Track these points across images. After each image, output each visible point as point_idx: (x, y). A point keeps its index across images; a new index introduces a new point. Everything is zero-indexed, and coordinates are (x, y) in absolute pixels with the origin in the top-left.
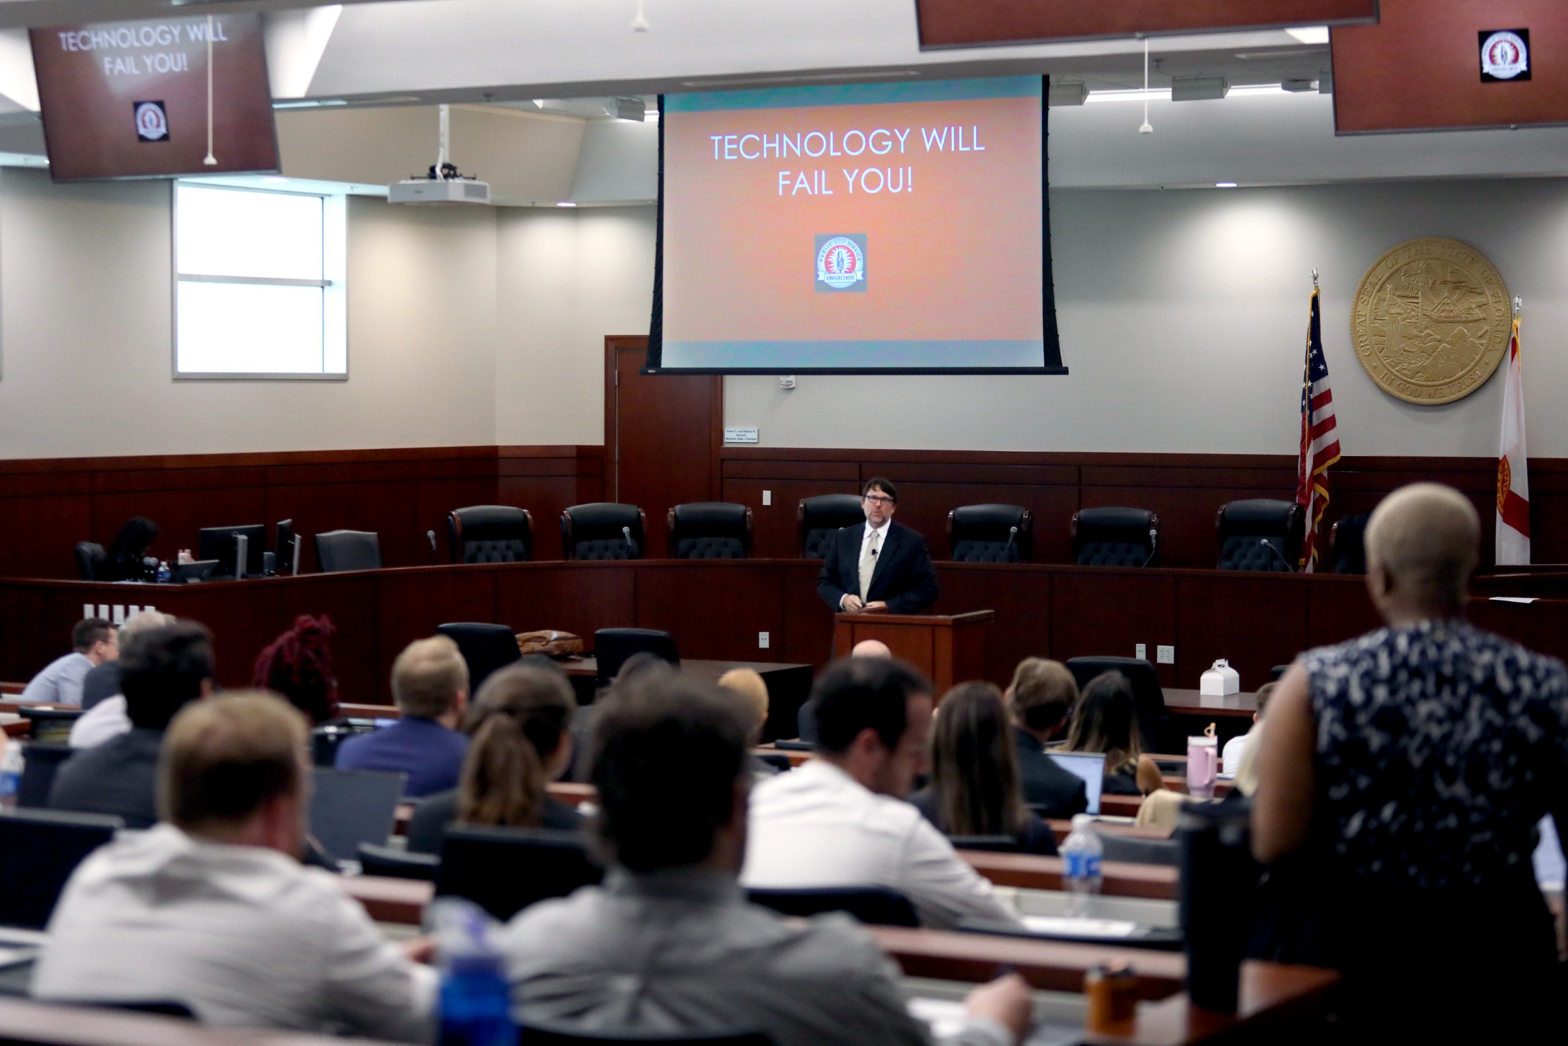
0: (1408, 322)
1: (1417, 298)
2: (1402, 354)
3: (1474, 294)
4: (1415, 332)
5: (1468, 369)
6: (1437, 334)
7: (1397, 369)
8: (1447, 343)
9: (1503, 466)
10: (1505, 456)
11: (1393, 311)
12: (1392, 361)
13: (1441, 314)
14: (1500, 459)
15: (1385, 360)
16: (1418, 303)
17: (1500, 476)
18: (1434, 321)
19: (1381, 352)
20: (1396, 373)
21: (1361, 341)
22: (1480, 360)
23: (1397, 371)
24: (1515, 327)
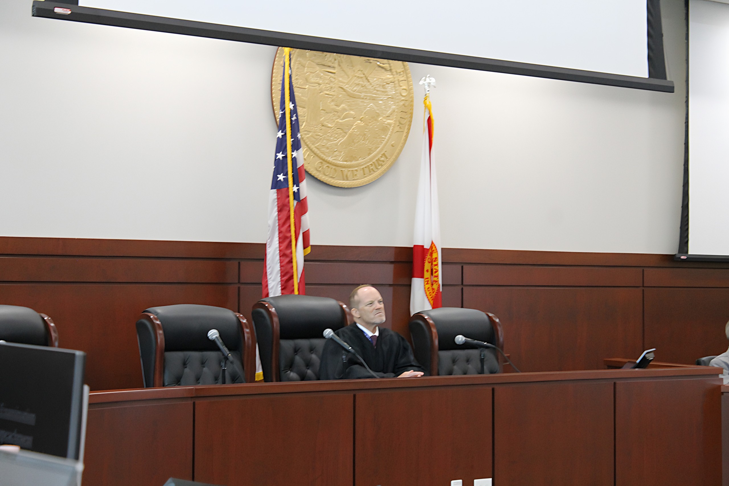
0: (326, 94)
4: (332, 105)
5: (378, 150)
6: (351, 110)
8: (361, 120)
9: (431, 254)
10: (432, 243)
11: (313, 80)
12: (311, 136)
13: (355, 89)
14: (427, 246)
15: (306, 134)
16: (334, 73)
17: (427, 266)
18: (348, 95)
20: (316, 150)
22: (388, 140)
23: (316, 147)
24: (427, 108)
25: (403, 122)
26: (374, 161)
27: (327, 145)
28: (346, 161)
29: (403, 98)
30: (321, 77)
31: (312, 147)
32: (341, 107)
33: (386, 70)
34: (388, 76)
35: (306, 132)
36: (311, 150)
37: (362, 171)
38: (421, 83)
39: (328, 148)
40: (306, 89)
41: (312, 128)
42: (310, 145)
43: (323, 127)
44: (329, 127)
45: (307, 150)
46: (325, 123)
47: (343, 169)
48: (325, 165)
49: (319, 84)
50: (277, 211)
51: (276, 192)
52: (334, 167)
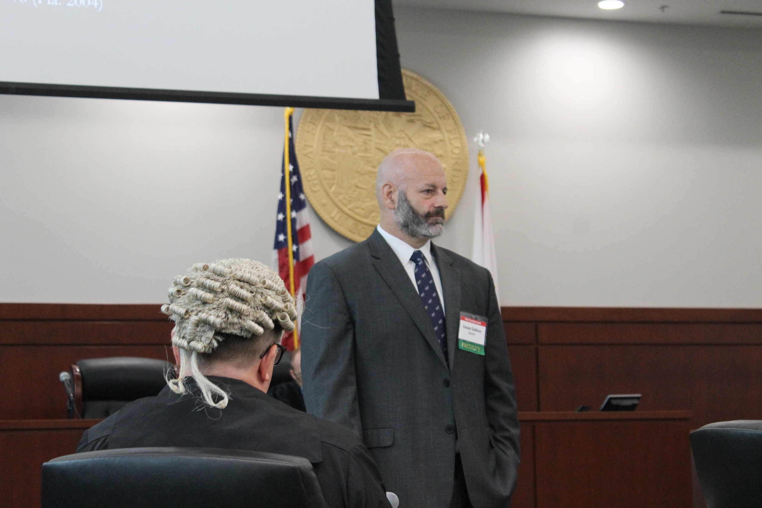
1: (369, 130)
2: (355, 191)
3: (428, 129)
4: (368, 168)
7: (351, 206)
16: (370, 135)
19: (331, 188)
20: (349, 212)
21: (309, 175)
23: (350, 209)
24: (480, 165)
25: (456, 179)
27: (364, 206)
29: (455, 156)
30: (353, 141)
31: (345, 209)
33: (433, 129)
34: (436, 135)
36: (344, 212)
38: (475, 139)
39: (363, 209)
42: (342, 207)
43: (357, 190)
44: (363, 189)
45: (338, 212)
46: (360, 185)
48: (360, 226)
49: (351, 147)
51: (278, 252)
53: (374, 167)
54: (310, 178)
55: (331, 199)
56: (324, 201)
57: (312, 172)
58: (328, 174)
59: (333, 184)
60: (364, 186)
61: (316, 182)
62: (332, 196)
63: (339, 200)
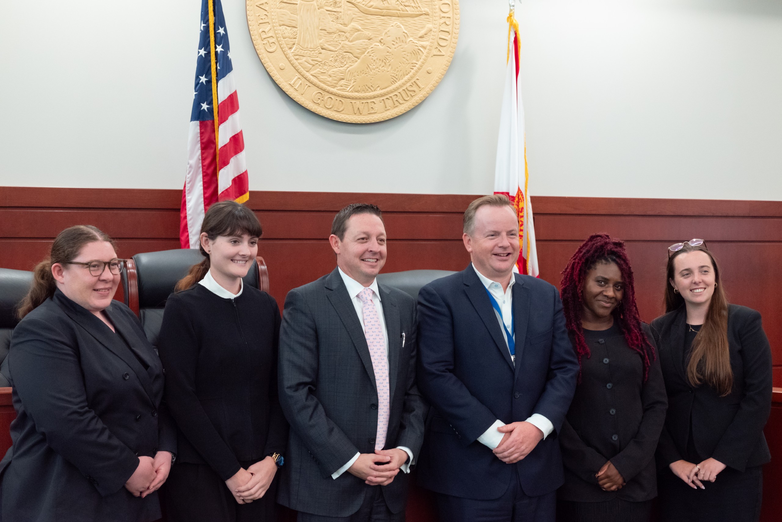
0: (328, 11)
4: (337, 24)
6: (366, 29)
7: (314, 71)
8: (380, 42)
12: (306, 61)
13: (371, 4)
15: (297, 59)
18: (362, 12)
19: (290, 48)
20: (312, 79)
22: (421, 67)
25: (443, 43)
26: (400, 90)
27: (330, 72)
28: (358, 91)
29: (444, 15)
31: (308, 75)
32: (350, 26)
35: (297, 57)
36: (306, 79)
37: (382, 103)
40: (297, 4)
41: (306, 51)
42: (304, 72)
43: (323, 51)
44: (330, 51)
45: (299, 79)
46: (326, 46)
47: (353, 101)
48: (327, 96)
50: (200, 148)
51: (199, 124)
52: (339, 99)
53: (345, 25)
54: (264, 36)
55: (290, 61)
56: (281, 64)
57: (267, 28)
58: (288, 31)
59: (294, 44)
60: (332, 48)
61: (271, 40)
62: (292, 58)
63: (299, 63)
